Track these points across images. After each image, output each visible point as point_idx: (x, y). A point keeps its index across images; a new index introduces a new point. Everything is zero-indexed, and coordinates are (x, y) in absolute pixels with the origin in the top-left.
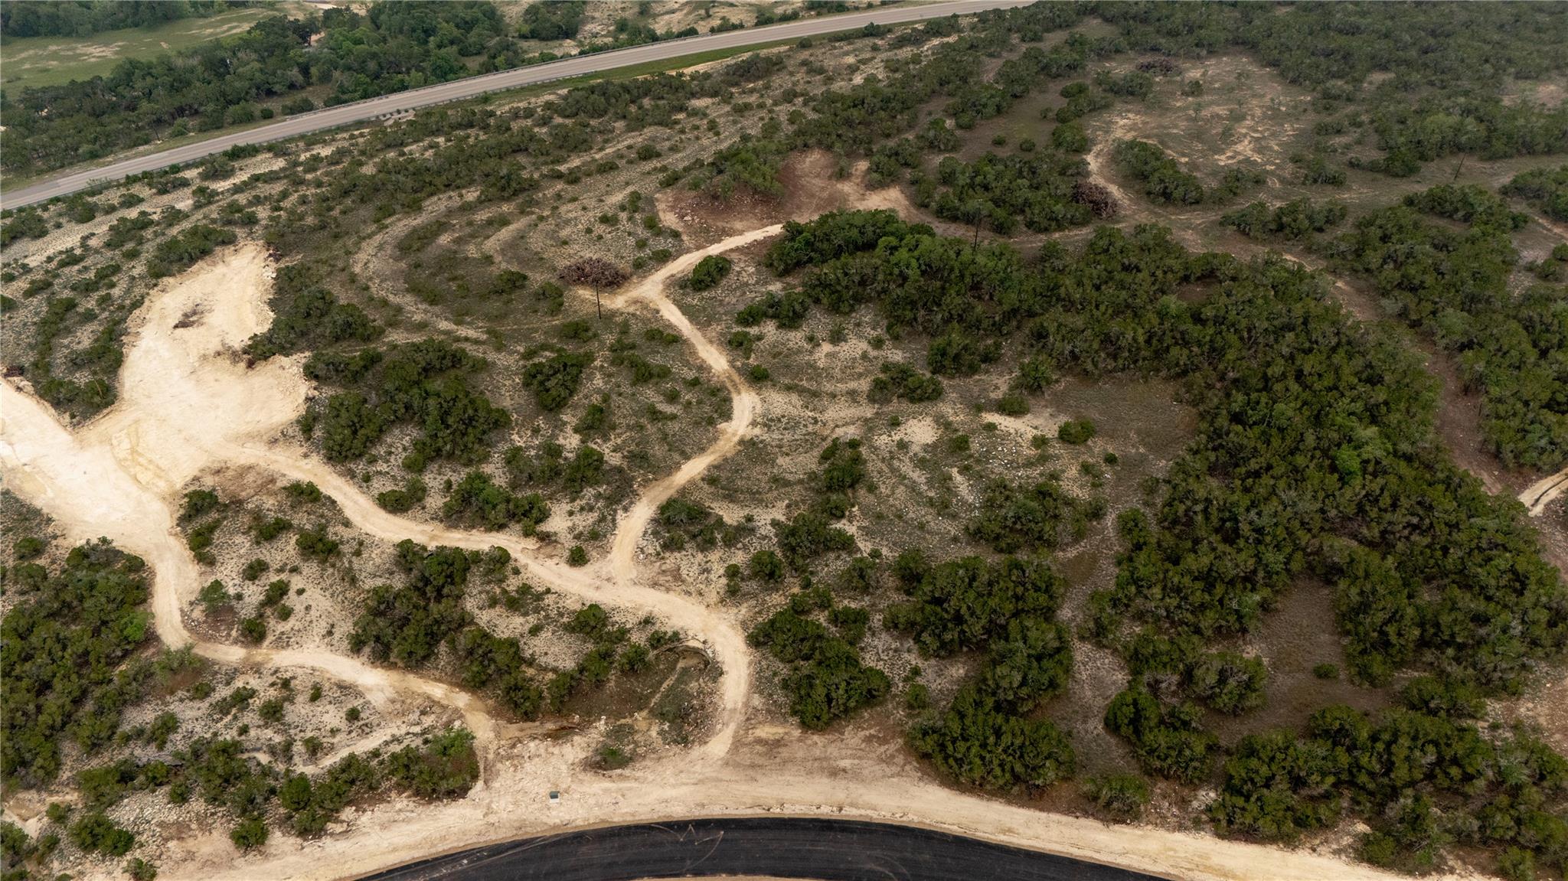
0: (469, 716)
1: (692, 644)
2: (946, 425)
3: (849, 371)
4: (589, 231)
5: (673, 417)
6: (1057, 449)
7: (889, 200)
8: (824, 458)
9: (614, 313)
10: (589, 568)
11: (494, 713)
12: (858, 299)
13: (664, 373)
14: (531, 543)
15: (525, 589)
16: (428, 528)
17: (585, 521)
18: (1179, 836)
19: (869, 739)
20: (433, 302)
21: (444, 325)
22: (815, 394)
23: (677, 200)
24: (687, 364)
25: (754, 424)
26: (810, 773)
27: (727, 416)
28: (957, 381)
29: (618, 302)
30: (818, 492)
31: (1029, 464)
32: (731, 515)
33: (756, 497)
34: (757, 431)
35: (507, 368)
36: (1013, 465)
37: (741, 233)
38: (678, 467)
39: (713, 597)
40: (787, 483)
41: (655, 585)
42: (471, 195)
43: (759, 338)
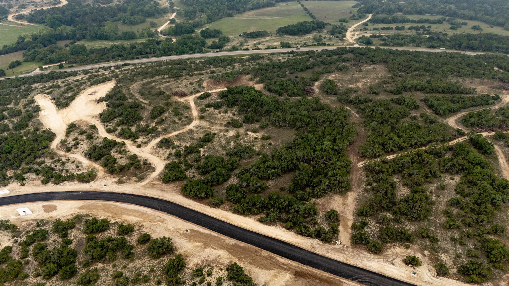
0: (100, 172)
1: (153, 166)
2: (238, 132)
3: (224, 120)
4: (186, 85)
5: (178, 123)
6: (259, 141)
7: (259, 87)
8: (206, 135)
9: (179, 102)
10: (140, 149)
11: (105, 172)
12: (235, 105)
13: (182, 114)
14: (132, 143)
15: (124, 150)
16: (113, 137)
17: (145, 140)
18: (224, 212)
19: (174, 186)
20: (142, 95)
21: (141, 100)
22: (212, 123)
23: (210, 81)
24: (188, 113)
25: (194, 127)
26: (158, 190)
27: (189, 124)
28: (248, 125)
29: (182, 100)
30: (200, 142)
31: (250, 142)
32: (176, 143)
33: (185, 141)
34: (194, 128)
35: (149, 110)
36: (246, 142)
37: (218, 89)
38: (172, 132)
39: (163, 158)
40: (193, 139)
41: (152, 154)
42: (166, 76)
43: (208, 110)
